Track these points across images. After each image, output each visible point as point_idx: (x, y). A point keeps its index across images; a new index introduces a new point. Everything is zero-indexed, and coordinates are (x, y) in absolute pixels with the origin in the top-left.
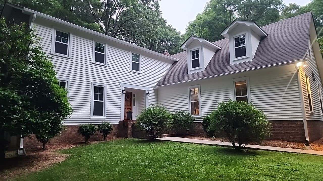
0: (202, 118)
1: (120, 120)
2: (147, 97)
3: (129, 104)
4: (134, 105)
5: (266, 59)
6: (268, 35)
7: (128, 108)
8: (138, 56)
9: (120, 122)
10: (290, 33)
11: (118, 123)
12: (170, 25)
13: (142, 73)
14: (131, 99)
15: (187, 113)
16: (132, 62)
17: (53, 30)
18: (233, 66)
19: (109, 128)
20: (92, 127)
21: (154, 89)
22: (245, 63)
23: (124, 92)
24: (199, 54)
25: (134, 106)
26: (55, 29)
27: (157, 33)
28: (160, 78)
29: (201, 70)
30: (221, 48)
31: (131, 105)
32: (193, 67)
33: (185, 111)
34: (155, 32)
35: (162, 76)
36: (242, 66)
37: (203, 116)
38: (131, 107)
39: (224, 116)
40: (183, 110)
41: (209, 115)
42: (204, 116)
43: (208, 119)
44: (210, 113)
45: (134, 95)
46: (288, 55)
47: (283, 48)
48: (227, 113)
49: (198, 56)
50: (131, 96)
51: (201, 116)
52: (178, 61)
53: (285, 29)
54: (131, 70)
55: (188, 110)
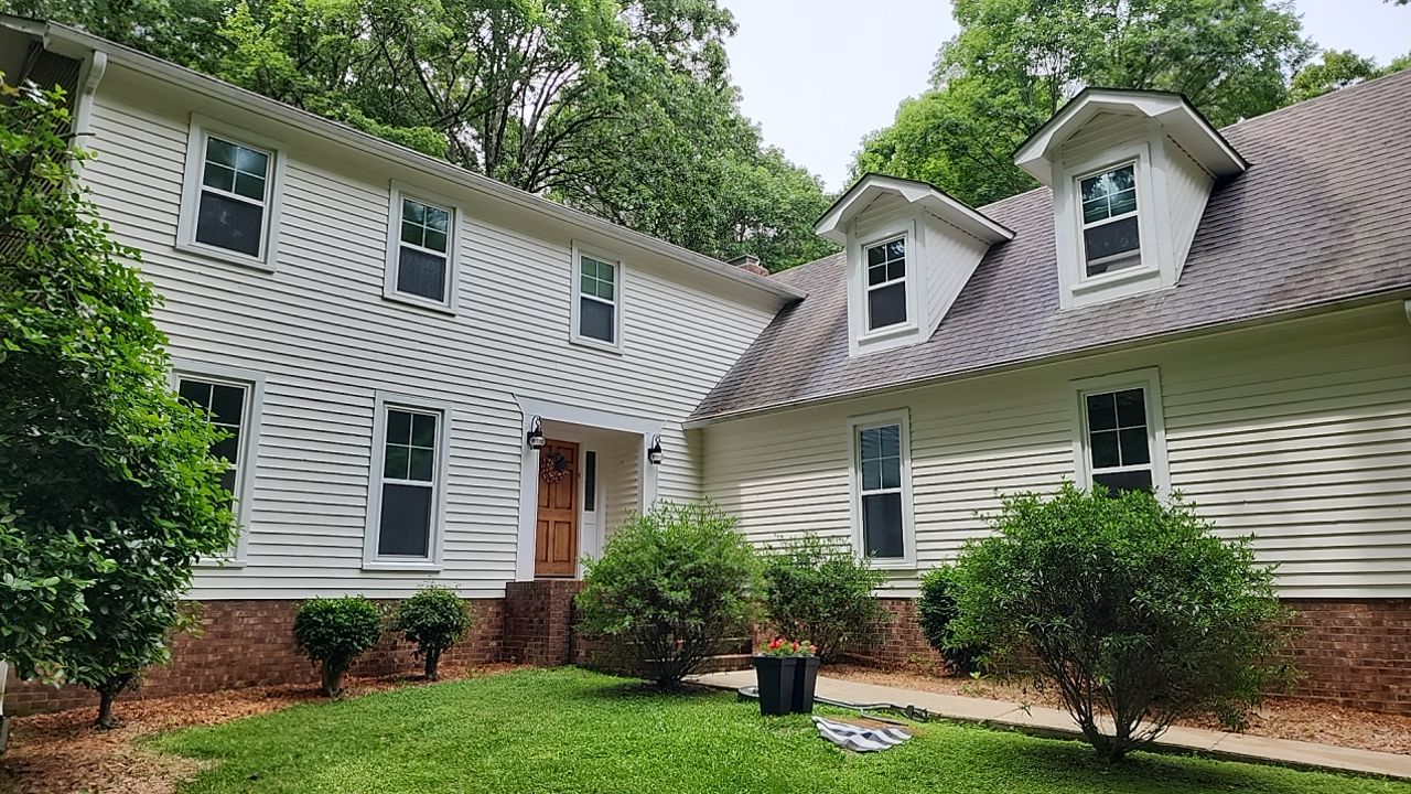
0: (919, 574)
1: (511, 576)
2: (650, 469)
3: (561, 499)
4: (590, 506)
5: (1250, 281)
6: (1248, 165)
7: (556, 522)
8: (609, 273)
9: (511, 586)
10: (1367, 151)
11: (502, 595)
12: (779, 152)
13: (627, 351)
14: (574, 476)
15: (844, 550)
16: (583, 298)
17: (195, 132)
18: (1073, 315)
19: (447, 618)
20: (361, 613)
21: (685, 431)
22: (1138, 301)
23: (539, 441)
24: (903, 260)
25: (586, 509)
26: (204, 129)
27: (715, 181)
28: (718, 380)
29: (916, 336)
30: (1015, 234)
31: (571, 507)
32: (873, 327)
33: (834, 541)
34: (705, 177)
35: (728, 368)
36: (1123, 314)
37: (921, 565)
38: (573, 515)
39: (1036, 570)
40: (820, 534)
41: (952, 564)
42: (928, 565)
43: (948, 580)
44: (956, 552)
45: (591, 456)
46: (1367, 256)
47: (1333, 223)
48: (1051, 556)
49: (898, 269)
50: (572, 462)
51: (911, 565)
52: (802, 300)
53: (1337, 137)
54: (576, 337)
55: (848, 536)
